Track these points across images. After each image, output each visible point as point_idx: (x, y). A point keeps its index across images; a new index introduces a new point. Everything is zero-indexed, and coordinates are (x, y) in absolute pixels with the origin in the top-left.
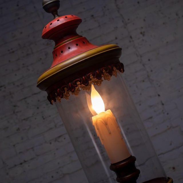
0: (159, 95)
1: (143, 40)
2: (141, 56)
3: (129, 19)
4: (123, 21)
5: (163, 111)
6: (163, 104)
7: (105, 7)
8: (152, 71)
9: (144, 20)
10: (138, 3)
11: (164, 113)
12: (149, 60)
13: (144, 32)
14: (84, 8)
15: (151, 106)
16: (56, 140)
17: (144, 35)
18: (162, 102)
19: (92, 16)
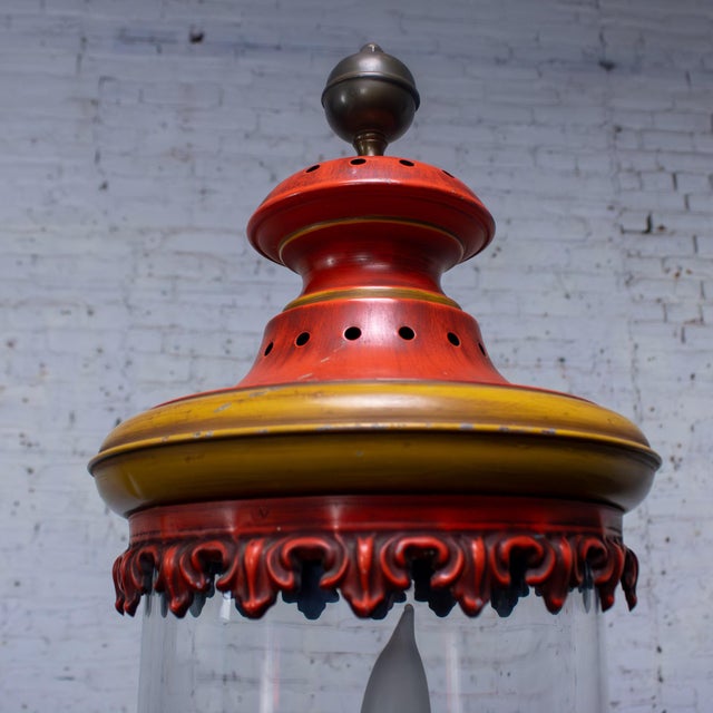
0: (659, 650)
1: (670, 479)
2: (649, 521)
3: (652, 410)
4: (635, 408)
5: (653, 698)
6: (661, 680)
7: (602, 351)
8: (664, 573)
9: (692, 429)
10: (693, 377)
11: (654, 706)
12: (668, 540)
13: (681, 460)
14: (547, 333)
15: (626, 672)
16: (328, 658)
17: (676, 467)
18: (659, 672)
19: (562, 360)
